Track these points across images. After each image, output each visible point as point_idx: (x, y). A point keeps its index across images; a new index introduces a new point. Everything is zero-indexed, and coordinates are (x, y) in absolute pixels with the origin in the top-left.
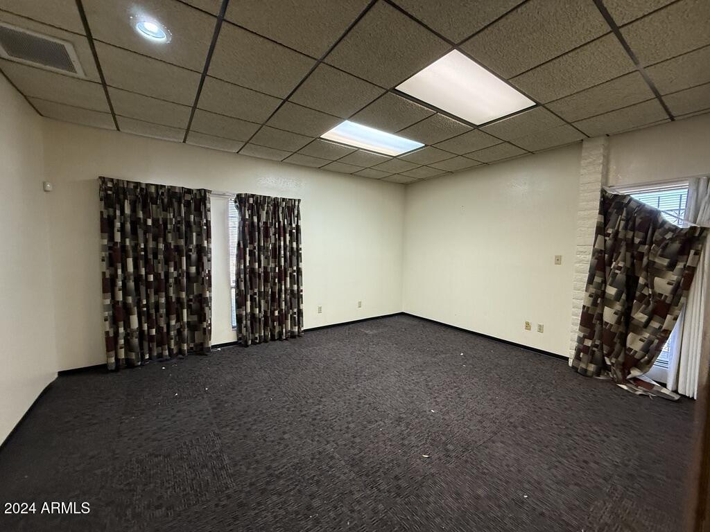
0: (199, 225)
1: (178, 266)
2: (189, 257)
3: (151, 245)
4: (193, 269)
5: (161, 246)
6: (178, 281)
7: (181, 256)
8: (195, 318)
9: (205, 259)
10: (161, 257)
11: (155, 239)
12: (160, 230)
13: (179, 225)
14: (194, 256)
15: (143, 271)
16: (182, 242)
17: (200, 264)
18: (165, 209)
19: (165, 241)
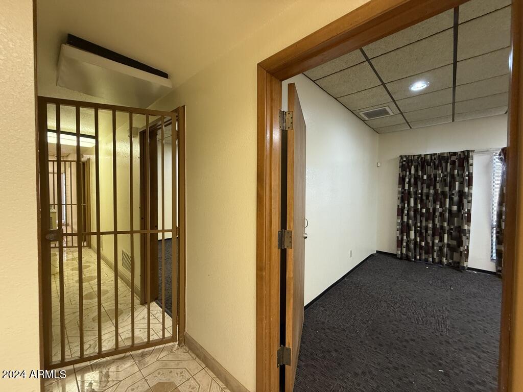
0: (462, 176)
1: (442, 205)
2: (451, 199)
3: (425, 190)
4: (455, 208)
5: (432, 191)
6: (442, 215)
7: (445, 198)
8: (454, 243)
9: (465, 201)
10: (431, 198)
11: (428, 187)
12: (432, 182)
13: (445, 178)
14: (456, 198)
15: (419, 206)
16: (447, 189)
17: (460, 204)
18: (436, 168)
19: (435, 188)
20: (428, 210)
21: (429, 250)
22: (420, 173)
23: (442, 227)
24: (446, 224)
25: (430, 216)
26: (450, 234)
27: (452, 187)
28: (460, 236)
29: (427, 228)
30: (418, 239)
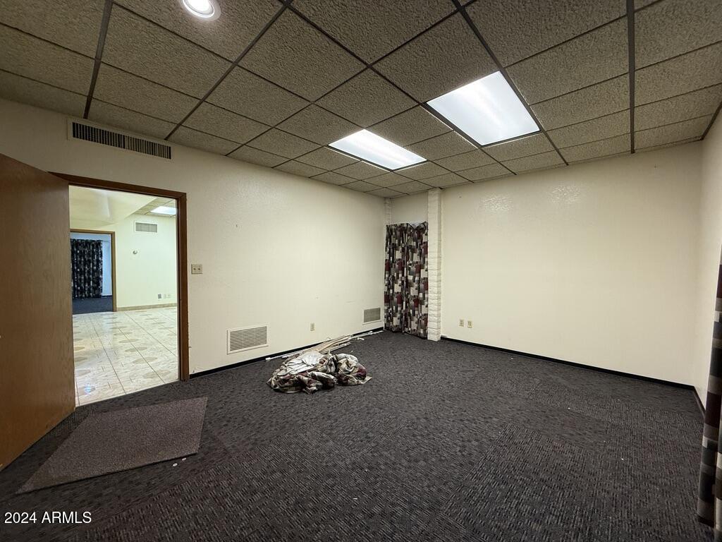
20: (81, 269)
21: (82, 291)
22: (75, 249)
23: (89, 278)
24: (91, 276)
25: (82, 273)
26: (93, 281)
27: (93, 257)
28: (98, 281)
29: (80, 280)
30: (76, 286)
